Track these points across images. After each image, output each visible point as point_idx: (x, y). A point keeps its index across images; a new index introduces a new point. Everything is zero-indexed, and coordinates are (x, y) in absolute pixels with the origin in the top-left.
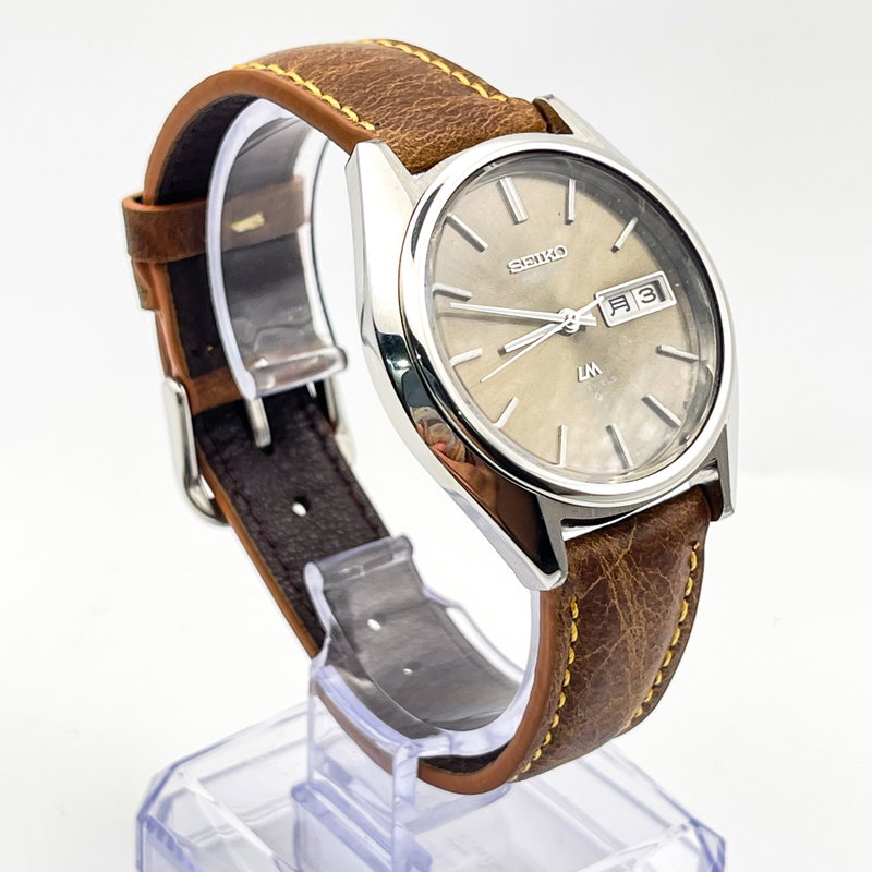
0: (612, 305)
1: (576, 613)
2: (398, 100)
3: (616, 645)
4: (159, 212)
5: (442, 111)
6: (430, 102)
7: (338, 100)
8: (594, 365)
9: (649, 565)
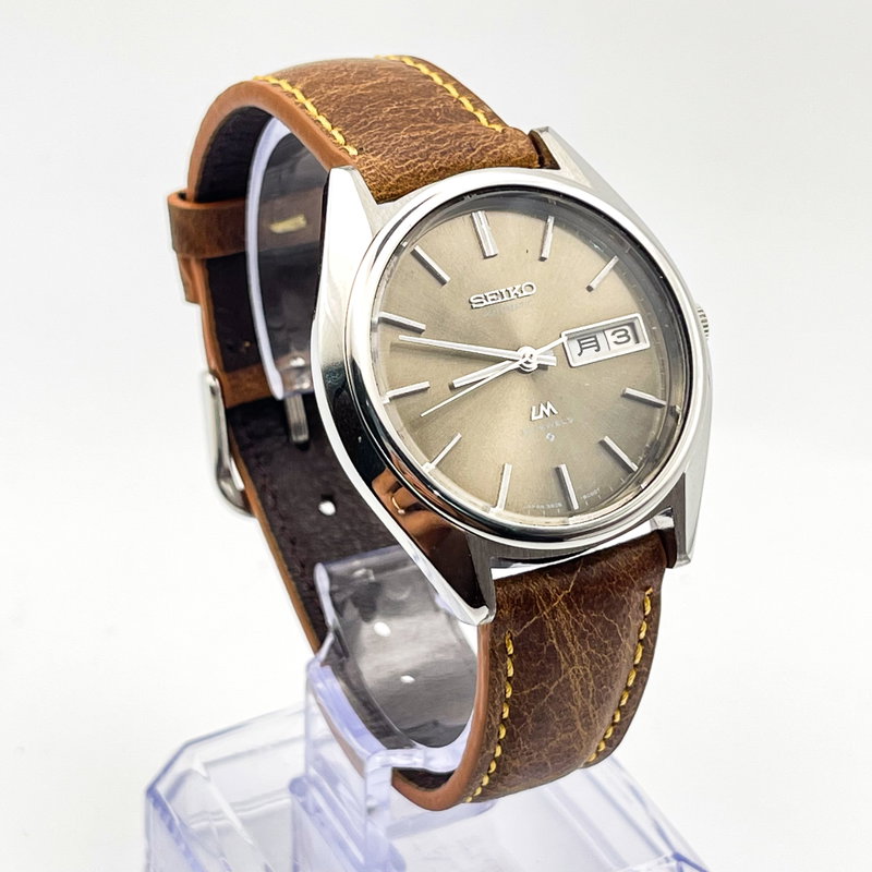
0: (581, 345)
1: (511, 650)
2: (388, 125)
3: (556, 683)
4: (198, 211)
5: (430, 139)
6: (420, 129)
7: (330, 121)
8: (549, 406)
9: (592, 608)
